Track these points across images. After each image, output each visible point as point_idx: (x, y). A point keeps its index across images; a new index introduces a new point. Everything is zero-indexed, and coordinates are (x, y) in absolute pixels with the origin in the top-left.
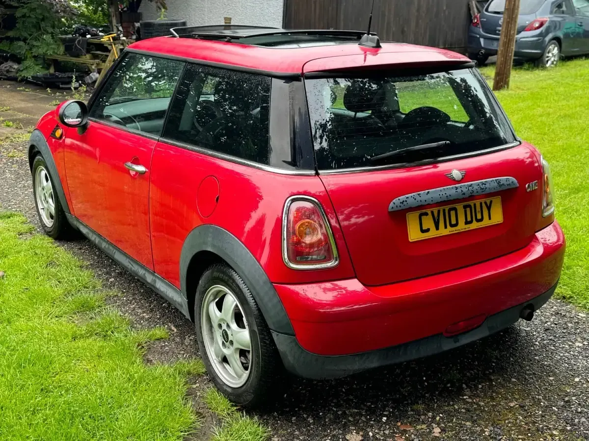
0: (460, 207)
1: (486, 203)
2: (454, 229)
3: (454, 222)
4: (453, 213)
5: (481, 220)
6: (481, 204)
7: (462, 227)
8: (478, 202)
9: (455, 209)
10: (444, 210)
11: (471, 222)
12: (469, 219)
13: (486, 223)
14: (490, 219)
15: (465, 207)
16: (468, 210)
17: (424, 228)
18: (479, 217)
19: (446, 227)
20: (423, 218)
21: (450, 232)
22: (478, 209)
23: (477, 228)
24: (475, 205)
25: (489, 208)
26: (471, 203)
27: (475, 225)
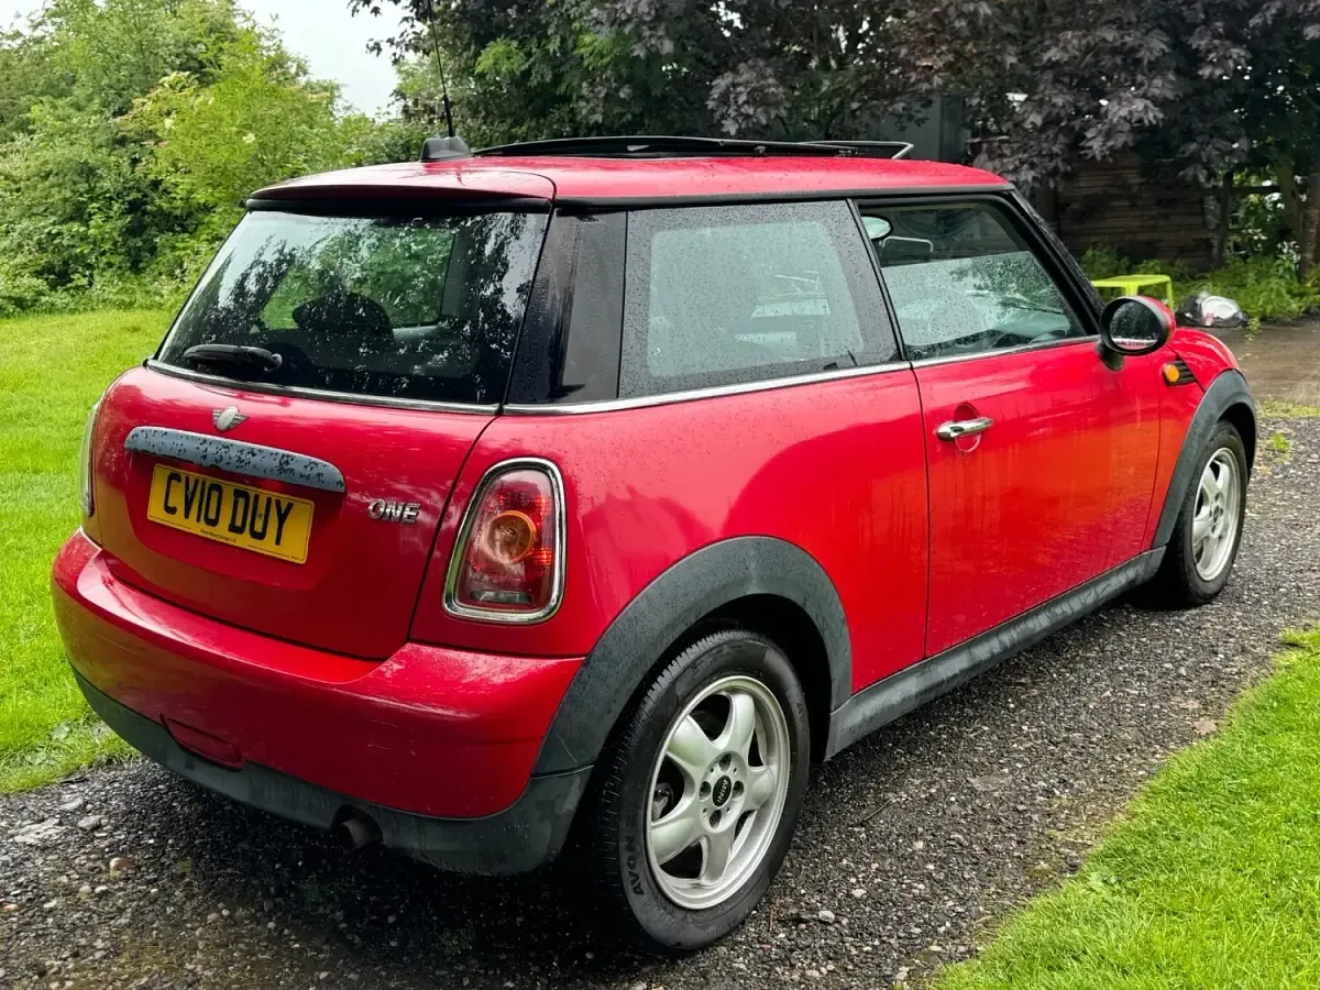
0: (229, 489)
1: (278, 503)
2: (209, 528)
3: (212, 516)
4: (215, 495)
5: (260, 536)
6: (269, 500)
7: (221, 532)
8: (264, 495)
9: (219, 489)
10: (204, 483)
11: (240, 530)
12: (238, 523)
13: (267, 547)
14: (278, 542)
15: (238, 494)
16: (242, 501)
17: (170, 504)
18: (258, 527)
19: (198, 520)
20: (174, 482)
21: (202, 531)
22: (262, 509)
23: (248, 548)
24: (257, 497)
25: (282, 519)
26: (252, 491)
27: (244, 541)
